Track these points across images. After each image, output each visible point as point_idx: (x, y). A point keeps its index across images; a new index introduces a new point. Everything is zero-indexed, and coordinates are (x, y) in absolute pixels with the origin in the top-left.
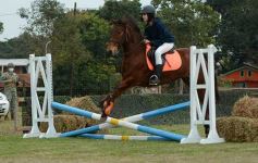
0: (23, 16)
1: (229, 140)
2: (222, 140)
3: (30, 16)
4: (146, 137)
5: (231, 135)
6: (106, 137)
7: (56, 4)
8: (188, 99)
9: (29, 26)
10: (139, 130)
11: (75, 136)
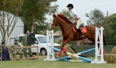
0: (87, 16)
2: (106, 62)
3: (90, 16)
4: (82, 61)
5: (109, 60)
6: (71, 60)
7: (100, 12)
8: (95, 47)
9: (89, 20)
10: (80, 58)
11: (60, 60)
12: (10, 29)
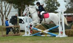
1: (69, 36)
3: (67, 2)
4: (50, 35)
10: (48, 33)
11: (34, 35)
12: (7, 13)
